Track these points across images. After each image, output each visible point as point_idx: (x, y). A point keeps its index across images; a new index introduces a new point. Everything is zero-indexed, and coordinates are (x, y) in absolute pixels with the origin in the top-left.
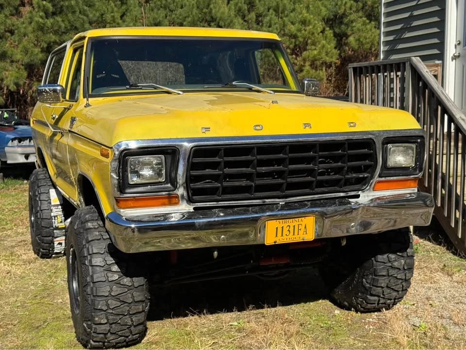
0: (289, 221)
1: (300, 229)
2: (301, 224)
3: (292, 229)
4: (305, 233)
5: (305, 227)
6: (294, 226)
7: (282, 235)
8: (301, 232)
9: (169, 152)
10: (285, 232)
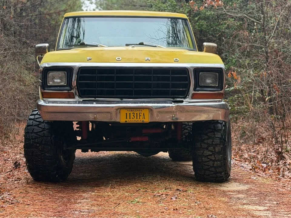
0: (134, 110)
1: (141, 116)
2: (141, 113)
3: (135, 115)
4: (144, 118)
5: (144, 115)
6: (137, 113)
7: (130, 118)
8: (141, 117)
9: (68, 70)
10: (132, 116)
